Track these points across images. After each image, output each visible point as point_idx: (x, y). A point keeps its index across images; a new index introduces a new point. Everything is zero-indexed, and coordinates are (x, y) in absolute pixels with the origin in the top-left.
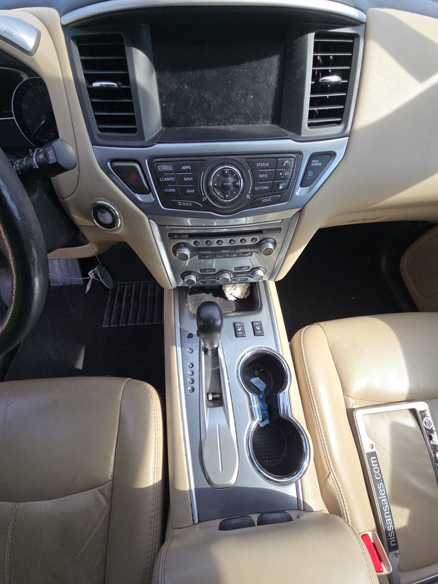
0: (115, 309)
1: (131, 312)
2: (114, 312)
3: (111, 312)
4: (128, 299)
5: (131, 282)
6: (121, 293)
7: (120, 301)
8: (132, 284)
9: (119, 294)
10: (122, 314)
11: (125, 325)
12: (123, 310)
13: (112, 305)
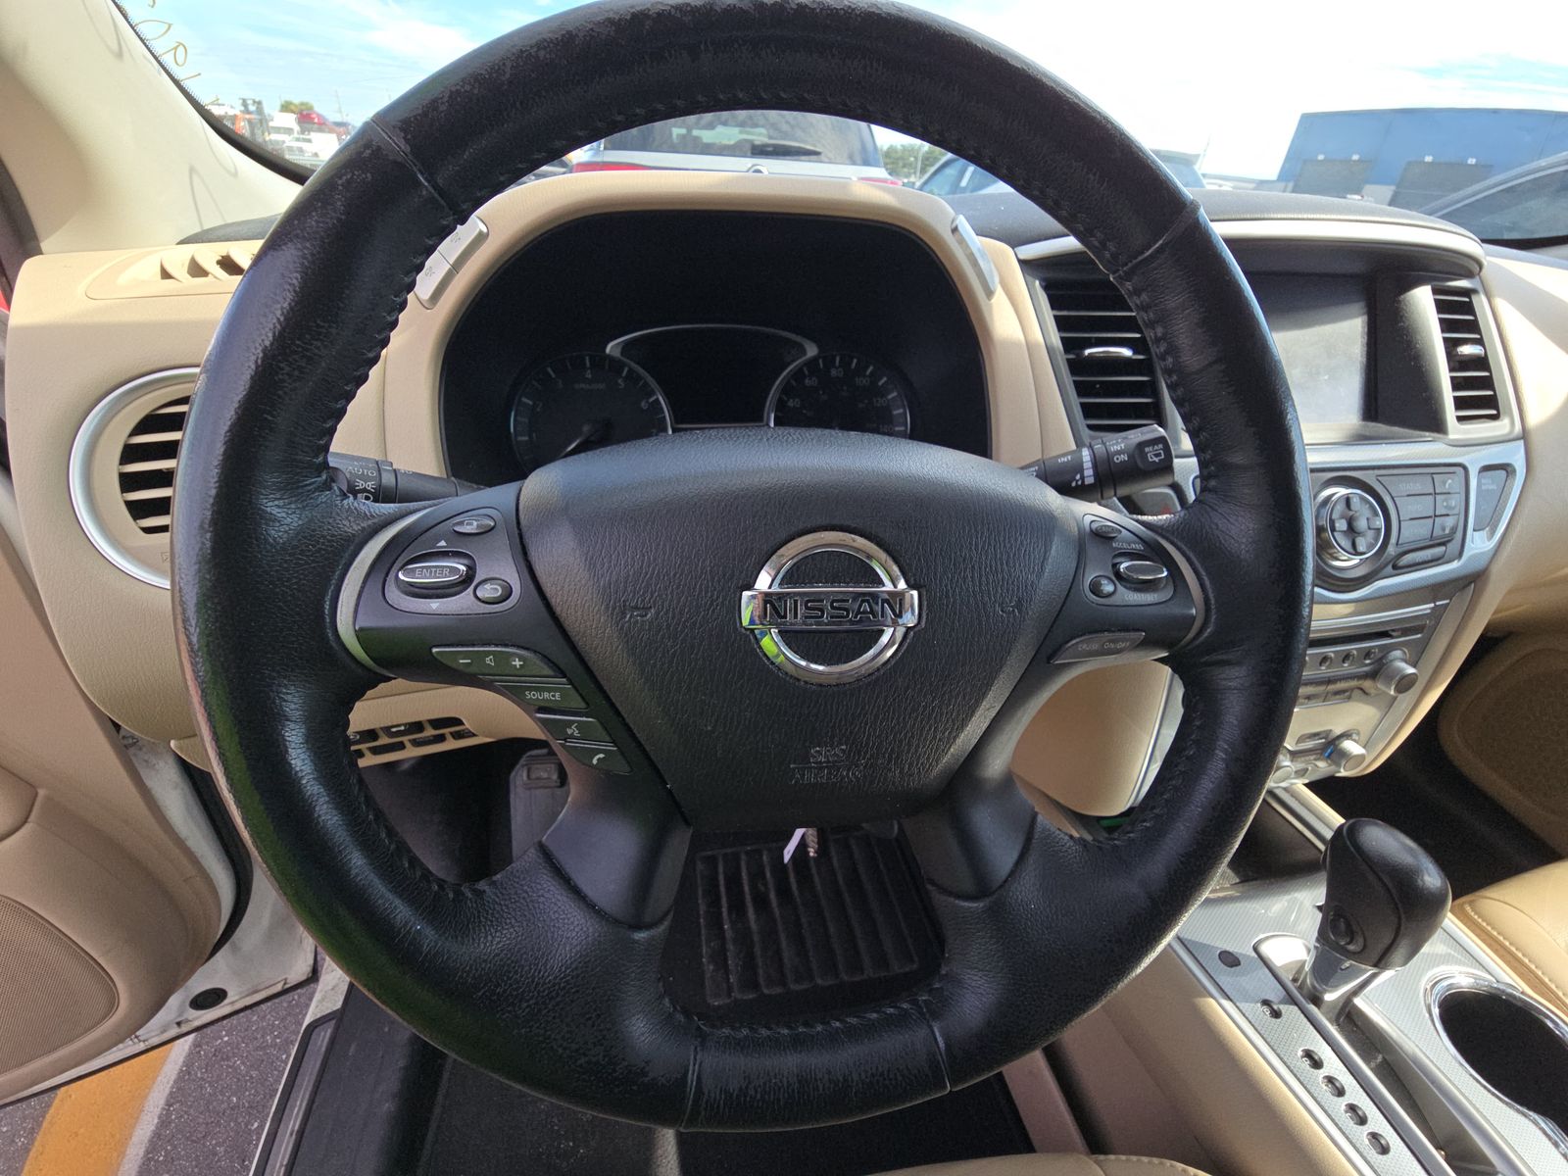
0: (729, 934)
1: (784, 944)
2: (730, 946)
3: (723, 950)
4: (761, 902)
5: (754, 847)
6: (734, 881)
7: (738, 908)
8: (759, 852)
9: (728, 888)
10: (758, 950)
11: (779, 990)
12: (756, 938)
13: (716, 922)
